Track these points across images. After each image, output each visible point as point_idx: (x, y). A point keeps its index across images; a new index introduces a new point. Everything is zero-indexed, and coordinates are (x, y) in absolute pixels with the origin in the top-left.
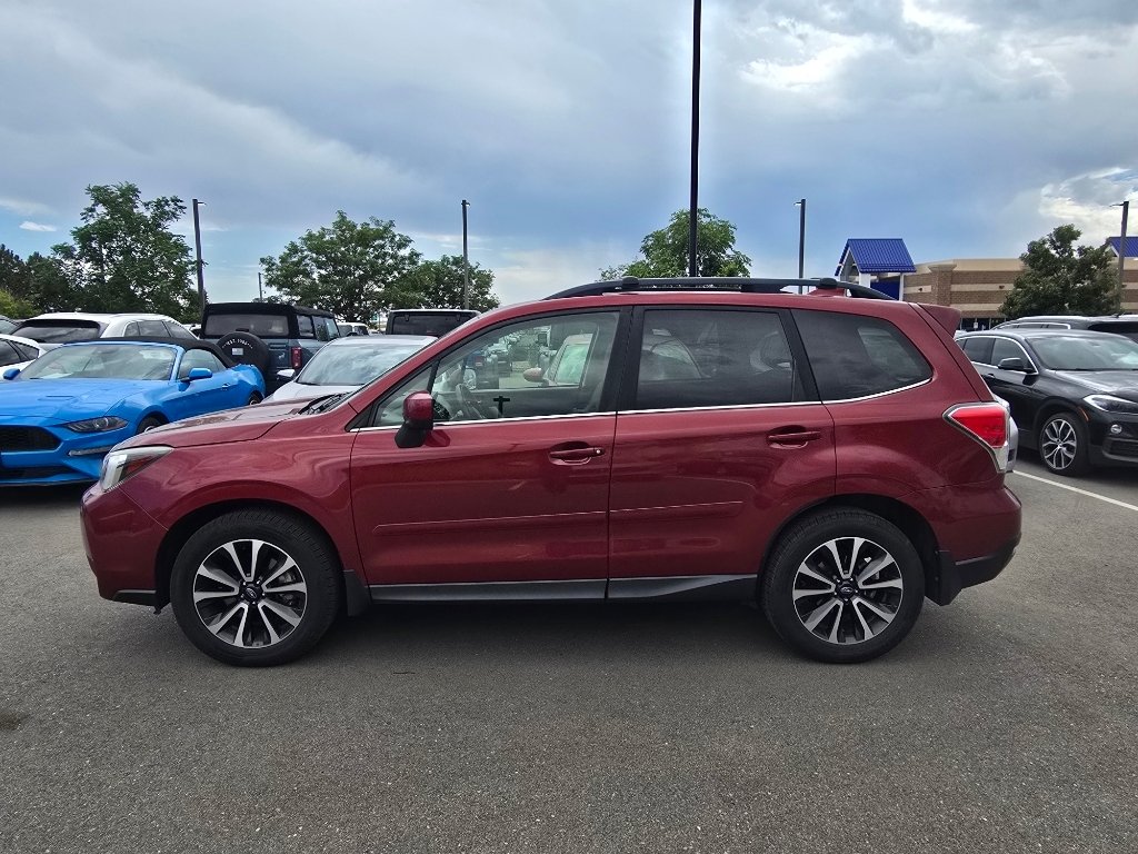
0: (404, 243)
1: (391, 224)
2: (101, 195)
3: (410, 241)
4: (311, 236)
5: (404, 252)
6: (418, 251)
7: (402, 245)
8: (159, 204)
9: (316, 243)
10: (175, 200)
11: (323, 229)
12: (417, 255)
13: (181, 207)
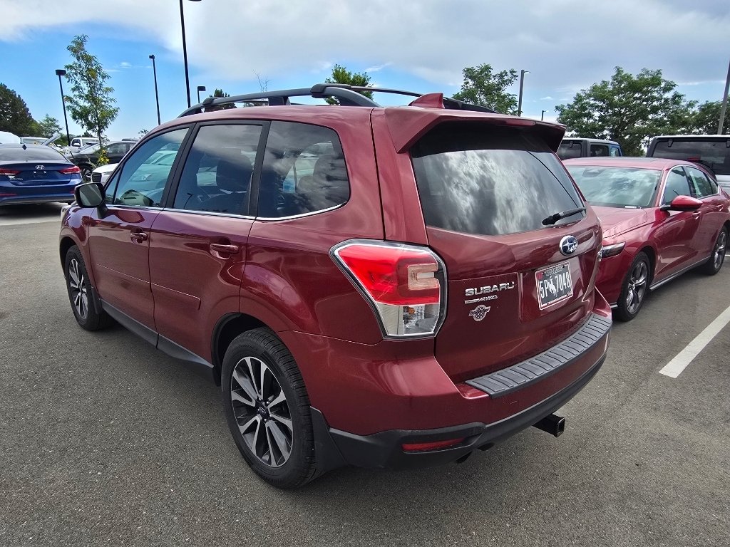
0: (669, 87)
1: (659, 72)
2: (469, 73)
3: (674, 86)
4: (594, 88)
5: (669, 95)
6: (680, 93)
7: (667, 89)
8: (501, 76)
9: (599, 93)
10: (512, 72)
11: (604, 82)
12: (679, 96)
13: (515, 76)
